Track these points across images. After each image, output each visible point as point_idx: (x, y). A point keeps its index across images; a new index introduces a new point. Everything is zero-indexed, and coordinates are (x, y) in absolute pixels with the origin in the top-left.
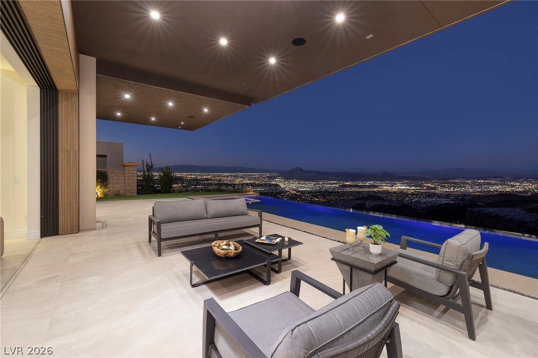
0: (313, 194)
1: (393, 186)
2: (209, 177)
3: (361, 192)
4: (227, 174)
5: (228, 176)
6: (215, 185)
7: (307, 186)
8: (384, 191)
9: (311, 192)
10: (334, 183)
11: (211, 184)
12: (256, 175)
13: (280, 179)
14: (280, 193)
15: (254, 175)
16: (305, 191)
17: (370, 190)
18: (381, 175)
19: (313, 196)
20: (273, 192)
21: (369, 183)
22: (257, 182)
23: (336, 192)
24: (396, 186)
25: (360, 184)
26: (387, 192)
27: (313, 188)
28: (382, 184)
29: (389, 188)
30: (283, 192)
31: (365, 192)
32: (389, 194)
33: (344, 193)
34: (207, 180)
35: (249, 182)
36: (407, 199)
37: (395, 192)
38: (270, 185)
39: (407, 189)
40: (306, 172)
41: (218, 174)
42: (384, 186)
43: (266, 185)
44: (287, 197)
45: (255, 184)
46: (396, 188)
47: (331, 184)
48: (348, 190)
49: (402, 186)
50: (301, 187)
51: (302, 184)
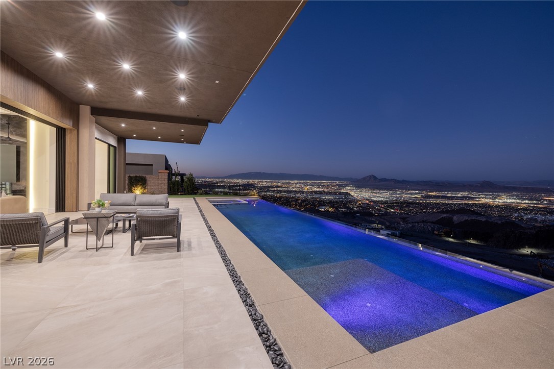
0: (389, 204)
1: (496, 198)
2: (279, 184)
3: (449, 204)
4: (296, 181)
5: (297, 184)
6: (285, 191)
7: (382, 196)
8: (483, 204)
9: (386, 202)
10: (416, 194)
11: (281, 191)
12: (326, 182)
13: (351, 187)
14: (350, 202)
15: (323, 183)
16: (379, 201)
17: (463, 202)
18: (479, 185)
19: (388, 206)
20: (343, 201)
21: (461, 194)
22: (326, 190)
23: (417, 204)
24: (499, 199)
25: (449, 195)
26: (487, 206)
27: (388, 198)
28: (479, 195)
29: (489, 201)
30: (354, 201)
31: (455, 205)
32: (489, 208)
33: (427, 205)
34: (277, 186)
35: (318, 190)
36: (516, 215)
37: (497, 206)
38: (340, 194)
39: (517, 203)
40: (382, 180)
41: (287, 181)
42: (483, 198)
43: (335, 193)
44: (358, 207)
45: (324, 192)
46: (500, 201)
47: (411, 194)
48: (433, 201)
49: (510, 198)
50: (374, 197)
51: (376, 193)
